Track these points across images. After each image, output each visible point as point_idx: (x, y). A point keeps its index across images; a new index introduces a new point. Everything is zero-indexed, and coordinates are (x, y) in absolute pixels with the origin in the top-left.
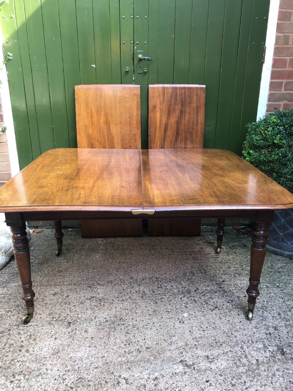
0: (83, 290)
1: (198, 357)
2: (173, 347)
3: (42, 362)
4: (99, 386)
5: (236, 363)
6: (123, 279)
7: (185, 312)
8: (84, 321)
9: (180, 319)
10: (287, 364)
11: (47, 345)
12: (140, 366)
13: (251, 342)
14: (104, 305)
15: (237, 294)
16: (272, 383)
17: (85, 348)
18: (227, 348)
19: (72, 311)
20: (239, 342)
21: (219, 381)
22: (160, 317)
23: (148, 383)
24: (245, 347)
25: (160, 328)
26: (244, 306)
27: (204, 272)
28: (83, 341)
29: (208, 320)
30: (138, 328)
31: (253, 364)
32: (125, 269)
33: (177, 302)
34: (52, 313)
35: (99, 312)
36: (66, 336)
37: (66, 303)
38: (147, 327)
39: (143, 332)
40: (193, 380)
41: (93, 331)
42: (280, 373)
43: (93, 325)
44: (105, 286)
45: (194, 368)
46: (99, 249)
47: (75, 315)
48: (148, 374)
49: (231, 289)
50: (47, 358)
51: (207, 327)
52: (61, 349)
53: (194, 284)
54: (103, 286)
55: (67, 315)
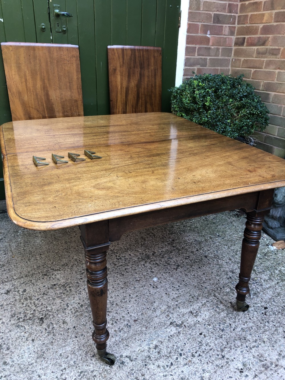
0: (40, 279)
1: (183, 315)
2: (158, 313)
3: (29, 369)
4: (105, 373)
5: (216, 310)
6: (78, 258)
7: (153, 277)
8: (57, 313)
9: (152, 284)
10: (254, 299)
11: (27, 350)
12: (136, 340)
13: (219, 289)
14: (70, 290)
15: (190, 249)
16: (250, 319)
17: (72, 340)
18: (203, 300)
19: (38, 305)
20: (211, 291)
21: (210, 330)
22: (133, 288)
23: (151, 353)
24: (217, 294)
25: (138, 298)
26: (200, 259)
27: (152, 235)
28: (66, 334)
29: (177, 279)
30: (116, 304)
31: (229, 307)
32: (75, 248)
33: (142, 269)
34: (15, 314)
35: (69, 298)
36: (44, 334)
37: (26, 299)
38: (125, 300)
39: (123, 306)
40: (189, 336)
41: (72, 320)
42: (252, 309)
43: (69, 314)
44: (62, 270)
45: (185, 326)
46: (36, 233)
47: (43, 309)
48: (147, 345)
49: (183, 246)
50: (33, 363)
51: (179, 286)
52: (44, 349)
53: (149, 248)
54: (59, 271)
55: (34, 311)
